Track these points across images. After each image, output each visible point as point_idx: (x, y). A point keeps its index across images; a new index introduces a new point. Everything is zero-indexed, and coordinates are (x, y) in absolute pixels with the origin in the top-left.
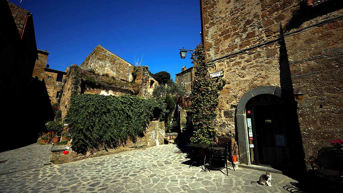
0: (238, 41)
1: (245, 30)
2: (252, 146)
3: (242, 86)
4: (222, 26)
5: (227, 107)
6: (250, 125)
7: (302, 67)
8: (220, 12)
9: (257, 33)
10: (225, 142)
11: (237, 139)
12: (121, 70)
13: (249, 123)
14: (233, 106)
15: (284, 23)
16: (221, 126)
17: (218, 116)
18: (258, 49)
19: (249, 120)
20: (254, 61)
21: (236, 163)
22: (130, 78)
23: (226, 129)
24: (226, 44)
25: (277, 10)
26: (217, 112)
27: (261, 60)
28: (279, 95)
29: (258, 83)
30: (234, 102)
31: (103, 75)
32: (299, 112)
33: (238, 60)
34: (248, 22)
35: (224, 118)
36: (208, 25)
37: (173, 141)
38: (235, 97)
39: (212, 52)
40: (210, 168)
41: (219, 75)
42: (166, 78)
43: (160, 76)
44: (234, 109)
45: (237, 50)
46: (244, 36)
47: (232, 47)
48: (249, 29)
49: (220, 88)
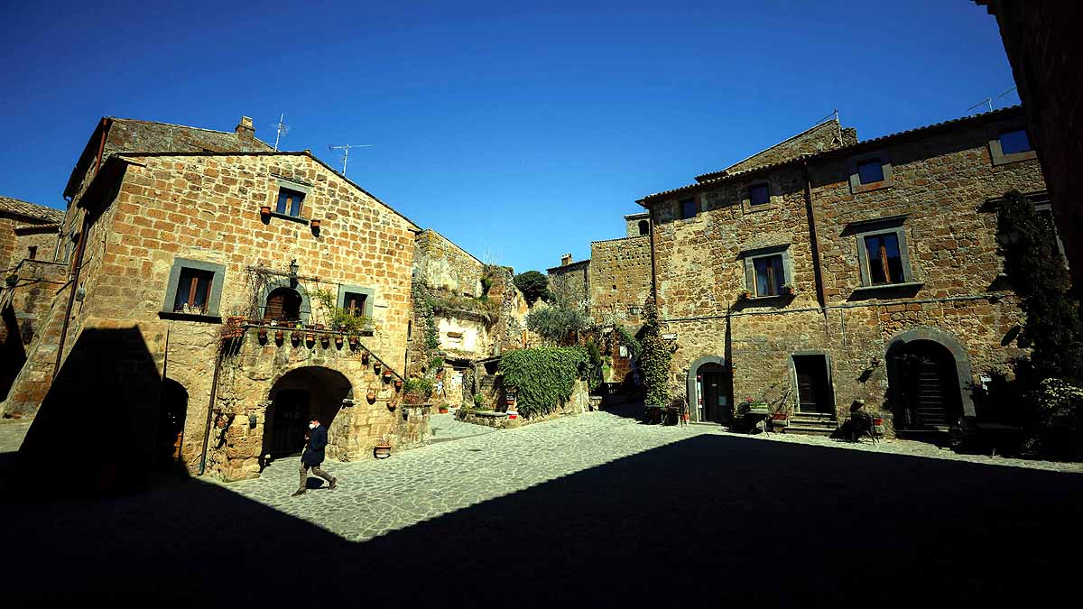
0: (692, 306)
1: (699, 298)
2: (701, 406)
3: (695, 352)
4: (676, 284)
5: (680, 370)
6: (699, 389)
7: (739, 345)
8: (676, 267)
9: (710, 305)
10: (678, 403)
11: (688, 401)
12: (464, 275)
13: (698, 386)
14: (685, 370)
15: (732, 303)
16: (673, 388)
17: (670, 379)
18: (710, 321)
19: (699, 384)
20: (705, 331)
21: (688, 421)
22: (479, 289)
23: (678, 392)
24: (680, 306)
25: (727, 289)
26: (669, 375)
27: (711, 331)
28: (723, 364)
29: (708, 351)
30: (687, 367)
31: (440, 289)
32: (734, 380)
33: (691, 327)
34: (703, 291)
35: (676, 381)
36: (660, 276)
37: (597, 408)
38: (688, 362)
39: (665, 310)
40: (666, 424)
41: (672, 337)
42: (540, 287)
43: (530, 283)
44: (686, 373)
45: (691, 316)
46: (698, 304)
47: (687, 312)
48: (704, 298)
49: (673, 351)
